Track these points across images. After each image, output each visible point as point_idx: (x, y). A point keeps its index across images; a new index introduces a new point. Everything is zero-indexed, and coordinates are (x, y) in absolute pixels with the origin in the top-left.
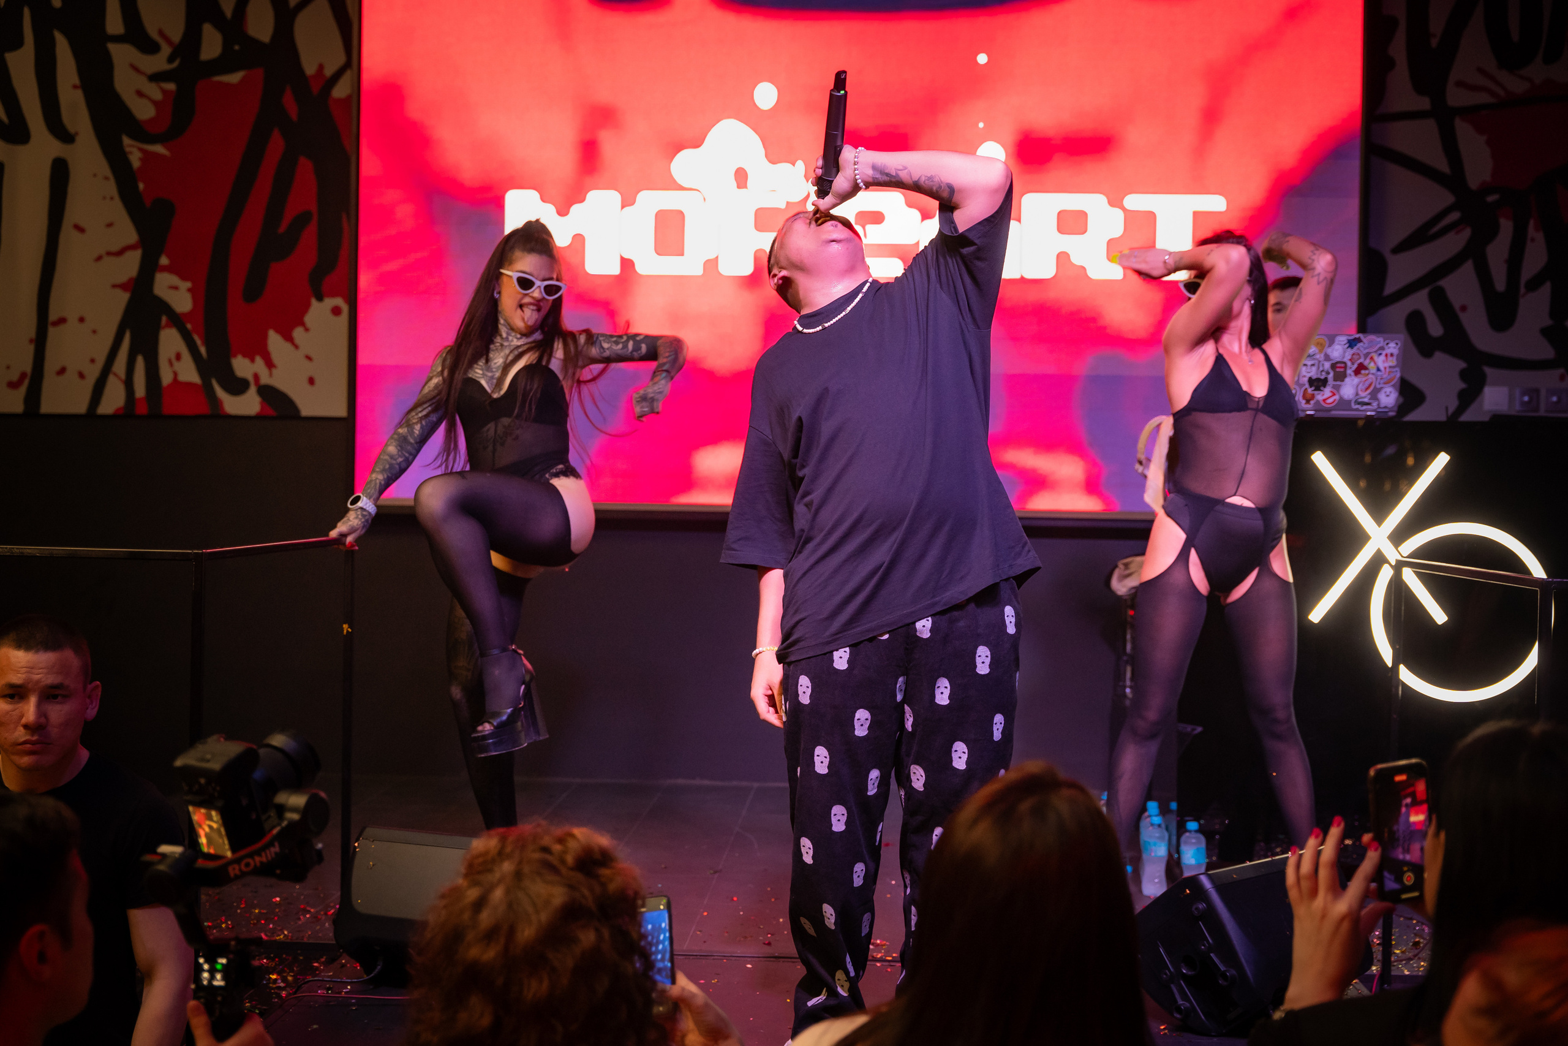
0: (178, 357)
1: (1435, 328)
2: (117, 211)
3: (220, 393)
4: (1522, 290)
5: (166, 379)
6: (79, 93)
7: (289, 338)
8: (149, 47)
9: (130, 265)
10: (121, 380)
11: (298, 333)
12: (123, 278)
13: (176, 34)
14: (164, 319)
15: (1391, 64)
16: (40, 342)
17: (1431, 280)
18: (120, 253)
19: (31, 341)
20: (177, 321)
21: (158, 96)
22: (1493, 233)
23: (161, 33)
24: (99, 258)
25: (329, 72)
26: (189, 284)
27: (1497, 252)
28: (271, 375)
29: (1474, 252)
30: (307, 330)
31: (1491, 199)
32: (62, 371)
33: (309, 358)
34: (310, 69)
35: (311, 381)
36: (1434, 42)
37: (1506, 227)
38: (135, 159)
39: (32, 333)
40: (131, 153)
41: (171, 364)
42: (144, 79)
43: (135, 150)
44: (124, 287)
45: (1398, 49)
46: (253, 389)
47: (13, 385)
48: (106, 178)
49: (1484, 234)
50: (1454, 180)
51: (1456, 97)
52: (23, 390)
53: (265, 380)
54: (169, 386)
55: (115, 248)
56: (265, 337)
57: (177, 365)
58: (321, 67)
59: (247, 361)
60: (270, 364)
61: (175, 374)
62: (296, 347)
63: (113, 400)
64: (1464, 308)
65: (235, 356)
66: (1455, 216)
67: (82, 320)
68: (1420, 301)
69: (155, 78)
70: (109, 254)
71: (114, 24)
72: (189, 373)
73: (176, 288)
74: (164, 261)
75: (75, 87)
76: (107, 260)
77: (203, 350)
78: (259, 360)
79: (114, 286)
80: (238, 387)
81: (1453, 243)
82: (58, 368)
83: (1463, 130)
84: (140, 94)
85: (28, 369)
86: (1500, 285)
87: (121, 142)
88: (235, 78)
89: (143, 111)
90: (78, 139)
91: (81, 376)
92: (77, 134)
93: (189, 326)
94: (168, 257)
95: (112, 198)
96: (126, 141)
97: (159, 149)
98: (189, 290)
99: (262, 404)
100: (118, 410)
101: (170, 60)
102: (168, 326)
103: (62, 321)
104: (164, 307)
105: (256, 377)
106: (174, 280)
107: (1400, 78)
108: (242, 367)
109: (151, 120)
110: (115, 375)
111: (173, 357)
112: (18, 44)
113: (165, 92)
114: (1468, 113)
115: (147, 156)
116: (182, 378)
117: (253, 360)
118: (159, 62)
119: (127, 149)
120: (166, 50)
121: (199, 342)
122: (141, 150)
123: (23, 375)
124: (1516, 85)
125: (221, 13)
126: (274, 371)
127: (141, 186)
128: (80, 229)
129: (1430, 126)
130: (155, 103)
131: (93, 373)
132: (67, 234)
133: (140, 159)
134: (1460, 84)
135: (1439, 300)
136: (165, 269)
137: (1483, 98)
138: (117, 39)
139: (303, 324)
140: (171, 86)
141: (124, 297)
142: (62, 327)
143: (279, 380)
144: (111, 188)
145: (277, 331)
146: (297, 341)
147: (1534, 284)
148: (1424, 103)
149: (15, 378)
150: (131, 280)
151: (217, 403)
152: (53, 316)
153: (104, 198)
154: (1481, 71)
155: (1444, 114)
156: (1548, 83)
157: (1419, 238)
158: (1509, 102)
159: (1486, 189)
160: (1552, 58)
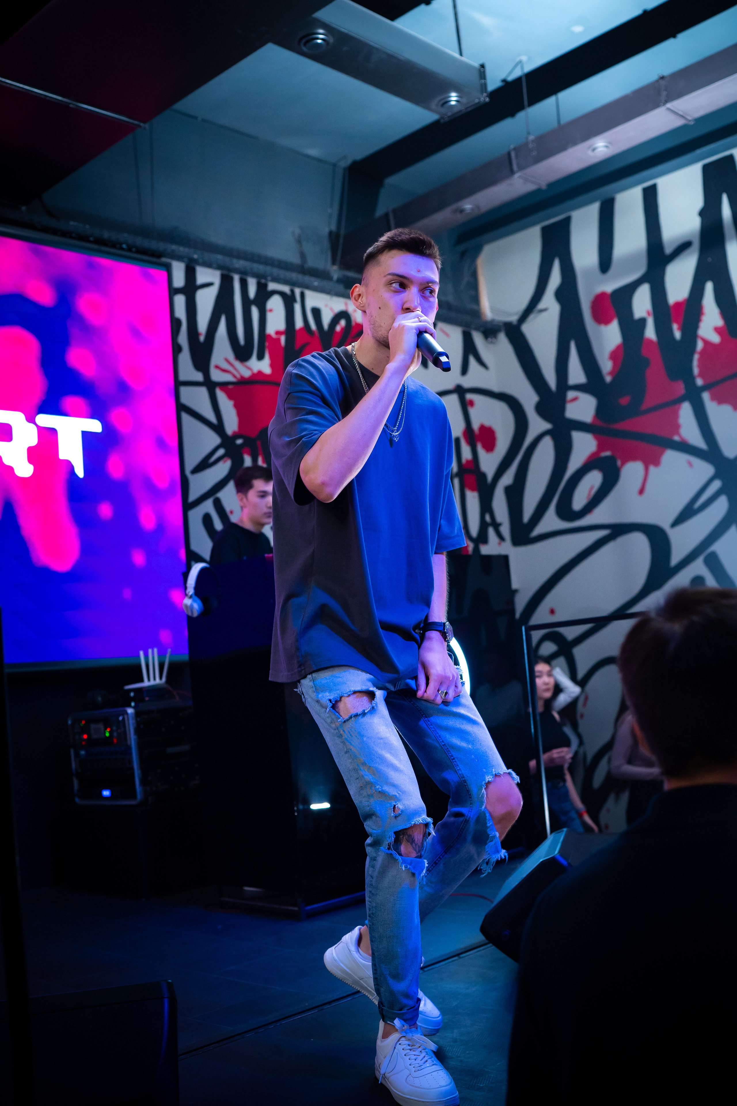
17: (215, 492)
31: (239, 441)
36: (202, 338)
45: (183, 339)
50: (218, 428)
51: (216, 376)
64: (232, 512)
66: (221, 452)
68: (208, 506)
81: (223, 468)
83: (221, 396)
107: (185, 358)
114: (224, 386)
124: (244, 371)
129: (203, 392)
134: (217, 367)
135: (218, 505)
137: (228, 378)
148: (199, 377)
154: (227, 360)
155: (210, 385)
156: (260, 373)
157: (204, 465)
158: (242, 382)
159: (236, 436)
160: (260, 357)
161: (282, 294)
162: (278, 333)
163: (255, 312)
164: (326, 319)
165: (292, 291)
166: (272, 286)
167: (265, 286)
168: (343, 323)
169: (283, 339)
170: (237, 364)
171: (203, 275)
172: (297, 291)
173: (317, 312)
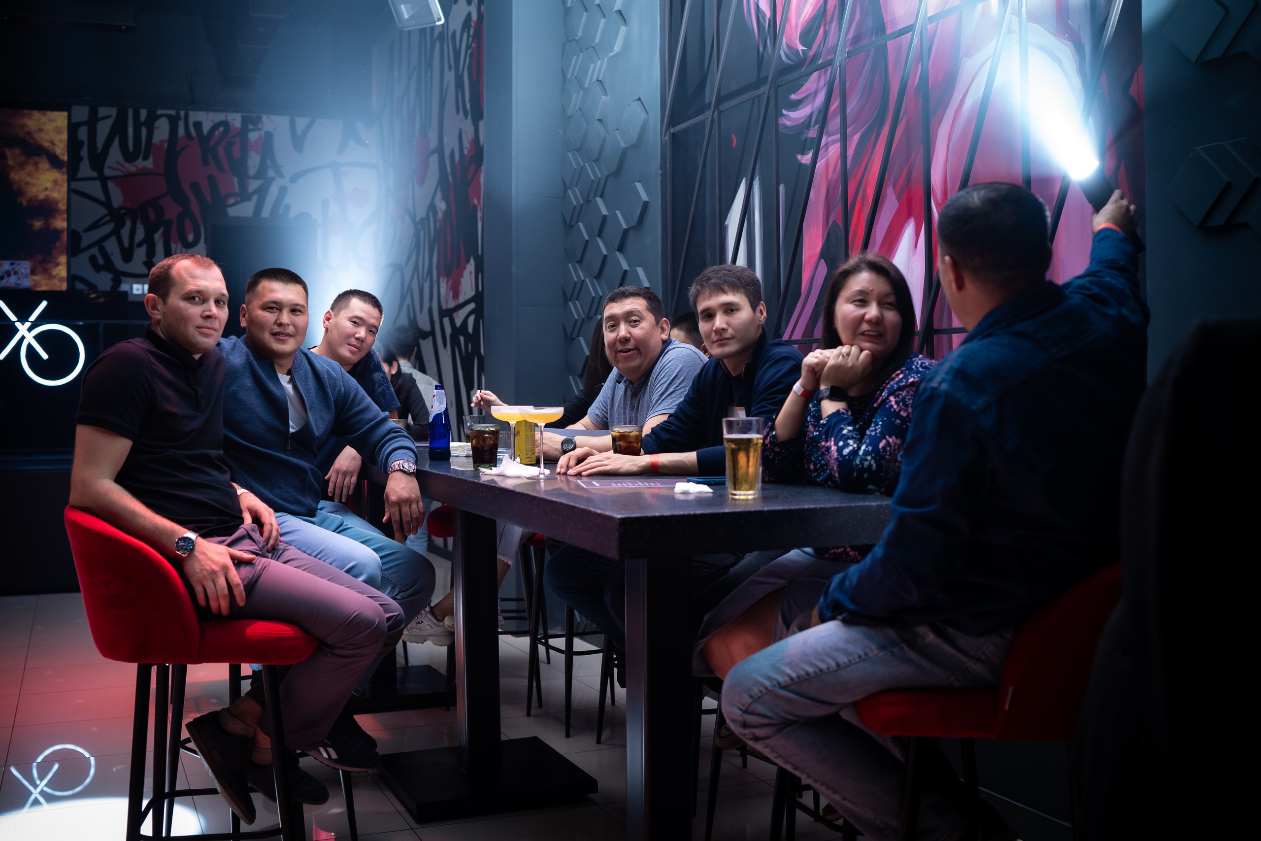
1: (101, 261)
4: (135, 247)
15: (81, 159)
17: (99, 243)
22: (123, 225)
27: (125, 232)
29: (116, 232)
31: (123, 212)
36: (99, 151)
37: (128, 223)
45: (84, 153)
49: (120, 225)
50: (107, 204)
51: (109, 173)
64: (112, 254)
66: (108, 218)
68: (95, 251)
81: (108, 228)
83: (111, 186)
86: (126, 244)
107: (85, 164)
114: (113, 178)
124: (131, 168)
129: (97, 184)
134: (110, 167)
135: (103, 251)
137: (119, 173)
147: (140, 245)
148: (94, 174)
154: (118, 163)
155: (103, 180)
156: (144, 168)
157: (95, 226)
158: (129, 175)
159: (120, 208)
160: (145, 158)
161: (169, 117)
162: (162, 142)
163: (144, 131)
164: (206, 128)
165: (178, 114)
166: (159, 112)
167: (155, 112)
168: (222, 129)
169: (166, 145)
170: (127, 165)
171: (102, 111)
172: (182, 113)
173: (198, 125)
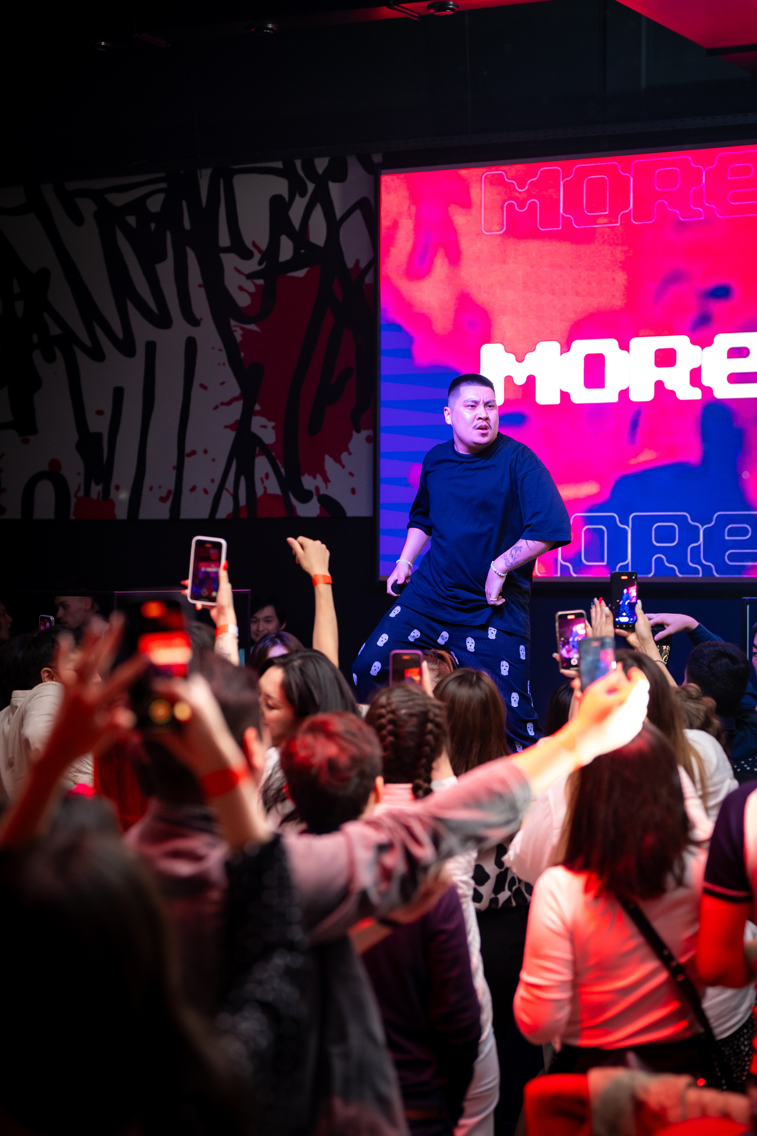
0: (267, 476)
2: (227, 374)
3: (294, 501)
5: (259, 492)
6: (202, 290)
7: (338, 460)
8: (246, 254)
9: (236, 411)
10: (229, 493)
11: (344, 456)
12: (231, 421)
13: (264, 245)
14: (258, 448)
16: (179, 468)
18: (229, 403)
19: (174, 468)
20: (266, 450)
21: (252, 289)
23: (254, 244)
24: (216, 407)
25: (363, 265)
26: (273, 424)
28: (327, 487)
30: (350, 454)
32: (193, 489)
33: (351, 474)
34: (350, 264)
35: (353, 491)
38: (238, 336)
39: (174, 461)
40: (236, 331)
41: (263, 482)
42: (243, 278)
43: (238, 329)
44: (231, 427)
46: (315, 498)
47: (163, 500)
48: (220, 350)
52: (169, 503)
53: (323, 491)
54: (262, 496)
55: (227, 400)
56: (323, 460)
57: (267, 483)
58: (358, 262)
59: (311, 478)
60: (326, 480)
61: (265, 488)
62: (343, 467)
63: (225, 509)
65: (303, 475)
67: (206, 452)
69: (251, 276)
70: (223, 404)
71: (224, 240)
72: (274, 487)
73: (265, 427)
74: (257, 407)
75: (200, 286)
76: (221, 408)
77: (283, 470)
78: (319, 477)
79: (226, 427)
80: (305, 497)
82: (191, 487)
84: (241, 288)
85: (172, 487)
87: (229, 323)
88: (301, 273)
89: (243, 300)
90: (202, 323)
91: (206, 492)
92: (201, 319)
93: (274, 454)
94: (260, 405)
95: (224, 364)
96: (233, 323)
97: (253, 327)
98: (273, 428)
99: (320, 508)
100: (228, 515)
101: (260, 263)
102: (260, 454)
103: (193, 453)
104: (257, 440)
105: (317, 489)
106: (263, 421)
108: (308, 482)
109: (248, 307)
110: (227, 490)
111: (264, 477)
112: (163, 257)
113: (256, 286)
115: (246, 333)
116: (269, 491)
117: (315, 477)
118: (252, 265)
119: (234, 329)
120: (257, 256)
121: (280, 465)
122: (242, 328)
123: (169, 492)
125: (293, 227)
126: (329, 484)
127: (242, 354)
128: (204, 387)
130: (250, 294)
131: (213, 489)
132: (196, 390)
133: (242, 335)
136: (258, 413)
138: (226, 250)
139: (347, 450)
140: (260, 282)
141: (231, 435)
142: (193, 457)
143: (332, 491)
144: (223, 357)
145: (331, 456)
146: (344, 462)
149: (164, 494)
150: (236, 422)
151: (293, 508)
152: (188, 450)
153: (219, 364)
